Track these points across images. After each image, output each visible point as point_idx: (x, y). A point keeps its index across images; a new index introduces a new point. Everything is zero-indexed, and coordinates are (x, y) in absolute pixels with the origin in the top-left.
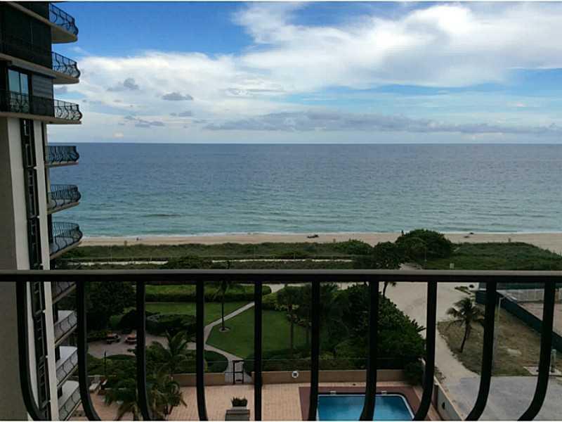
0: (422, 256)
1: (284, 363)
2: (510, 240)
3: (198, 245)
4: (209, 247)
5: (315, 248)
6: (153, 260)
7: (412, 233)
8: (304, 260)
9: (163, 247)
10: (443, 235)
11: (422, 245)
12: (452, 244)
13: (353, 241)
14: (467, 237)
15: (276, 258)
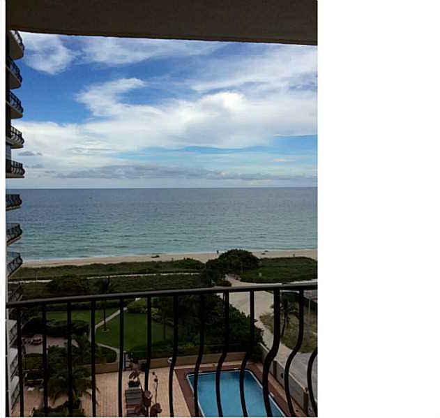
0: (239, 268)
1: (160, 352)
2: (294, 255)
3: (72, 266)
4: (80, 267)
5: (160, 265)
6: (38, 279)
7: (230, 252)
8: (155, 274)
9: (44, 269)
10: (251, 253)
11: (237, 260)
12: (258, 259)
13: (188, 259)
14: (263, 254)
15: (134, 274)
